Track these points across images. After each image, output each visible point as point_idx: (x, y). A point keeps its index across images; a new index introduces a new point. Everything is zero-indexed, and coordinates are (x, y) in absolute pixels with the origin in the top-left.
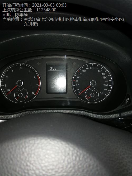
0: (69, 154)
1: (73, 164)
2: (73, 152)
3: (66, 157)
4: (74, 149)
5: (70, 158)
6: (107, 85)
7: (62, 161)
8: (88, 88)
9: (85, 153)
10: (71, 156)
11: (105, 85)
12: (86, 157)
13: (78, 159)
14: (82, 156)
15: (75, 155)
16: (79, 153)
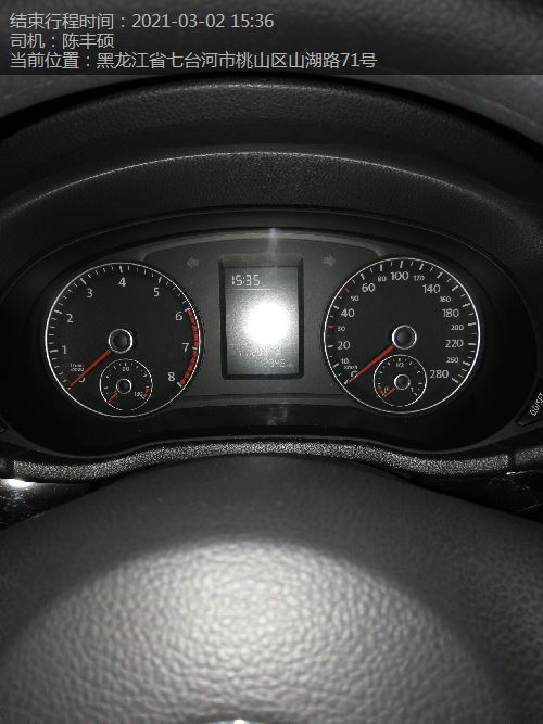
0: (344, 596)
1: (359, 627)
2: (359, 590)
3: (334, 605)
4: (362, 581)
5: (348, 610)
6: (457, 343)
7: (323, 619)
8: (384, 354)
9: (397, 594)
10: (351, 603)
11: (452, 343)
12: (399, 605)
13: (373, 612)
14: (386, 603)
15: (365, 598)
16: (375, 594)
